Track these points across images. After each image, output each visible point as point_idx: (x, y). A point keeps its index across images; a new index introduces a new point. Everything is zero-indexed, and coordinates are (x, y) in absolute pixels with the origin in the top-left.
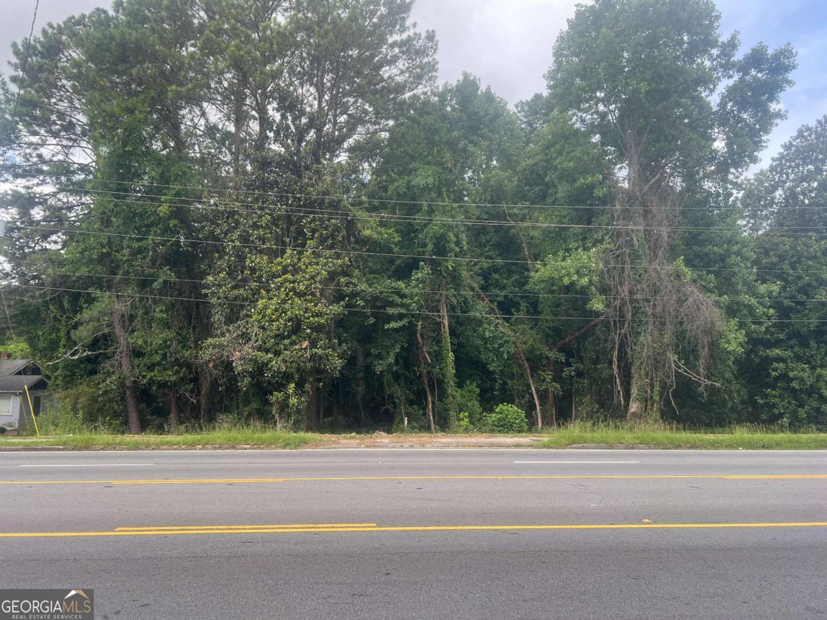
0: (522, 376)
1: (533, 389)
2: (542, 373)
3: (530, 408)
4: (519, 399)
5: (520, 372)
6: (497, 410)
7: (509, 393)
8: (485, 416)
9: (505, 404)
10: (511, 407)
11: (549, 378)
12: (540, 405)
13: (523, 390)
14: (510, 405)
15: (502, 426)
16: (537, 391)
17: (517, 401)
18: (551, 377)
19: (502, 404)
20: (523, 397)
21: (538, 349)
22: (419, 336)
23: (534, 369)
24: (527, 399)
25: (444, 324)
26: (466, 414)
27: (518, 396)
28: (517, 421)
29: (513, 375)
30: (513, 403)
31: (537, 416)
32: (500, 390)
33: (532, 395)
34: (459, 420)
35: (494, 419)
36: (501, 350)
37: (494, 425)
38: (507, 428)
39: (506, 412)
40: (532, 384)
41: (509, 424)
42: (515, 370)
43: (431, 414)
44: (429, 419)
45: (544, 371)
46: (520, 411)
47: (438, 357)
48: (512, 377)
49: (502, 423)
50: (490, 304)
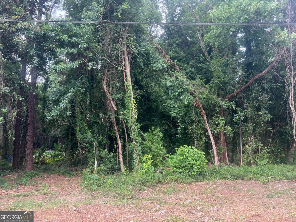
0: (200, 122)
1: (209, 131)
2: (217, 119)
3: (207, 148)
4: (198, 140)
5: (197, 119)
6: (178, 152)
7: (189, 136)
8: (168, 157)
9: (186, 146)
10: (192, 148)
11: (222, 123)
12: (216, 145)
13: (201, 133)
14: (190, 147)
15: (183, 167)
16: (213, 133)
17: (196, 142)
18: (224, 121)
19: (183, 146)
20: (201, 138)
21: (213, 99)
22: (105, 86)
23: (209, 116)
24: (204, 141)
25: (126, 73)
26: (150, 156)
27: (197, 138)
28: (198, 163)
29: (192, 121)
30: (193, 144)
31: (213, 154)
32: (181, 133)
33: (208, 137)
34: (142, 162)
35: (175, 160)
36: (181, 97)
37: (176, 167)
38: (188, 169)
39: (187, 154)
40: (208, 128)
41: (189, 166)
42: (194, 117)
43: (121, 156)
44: (119, 161)
45: (218, 117)
46: (200, 152)
47: (122, 104)
48: (192, 123)
49: (183, 165)
50: (172, 61)
